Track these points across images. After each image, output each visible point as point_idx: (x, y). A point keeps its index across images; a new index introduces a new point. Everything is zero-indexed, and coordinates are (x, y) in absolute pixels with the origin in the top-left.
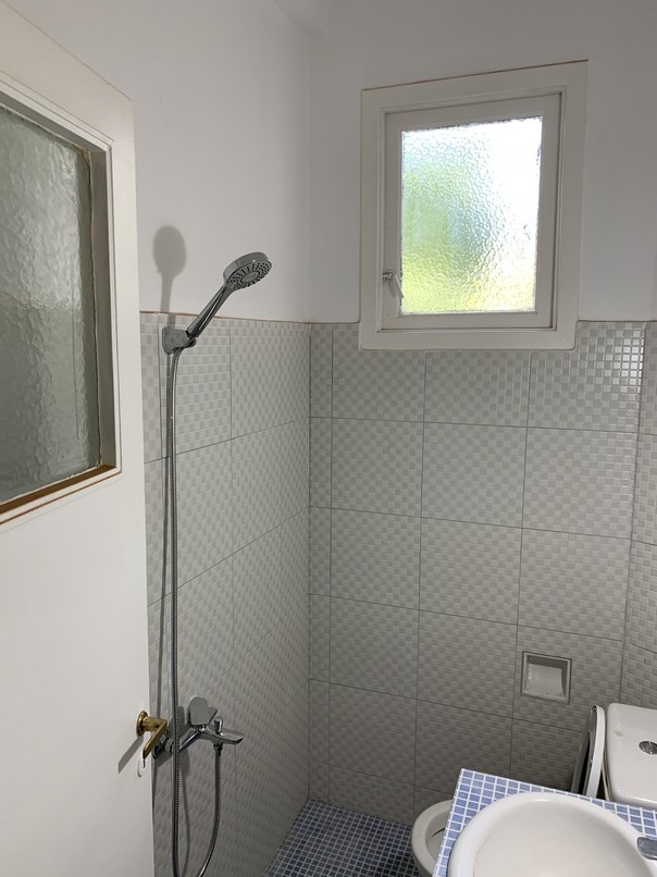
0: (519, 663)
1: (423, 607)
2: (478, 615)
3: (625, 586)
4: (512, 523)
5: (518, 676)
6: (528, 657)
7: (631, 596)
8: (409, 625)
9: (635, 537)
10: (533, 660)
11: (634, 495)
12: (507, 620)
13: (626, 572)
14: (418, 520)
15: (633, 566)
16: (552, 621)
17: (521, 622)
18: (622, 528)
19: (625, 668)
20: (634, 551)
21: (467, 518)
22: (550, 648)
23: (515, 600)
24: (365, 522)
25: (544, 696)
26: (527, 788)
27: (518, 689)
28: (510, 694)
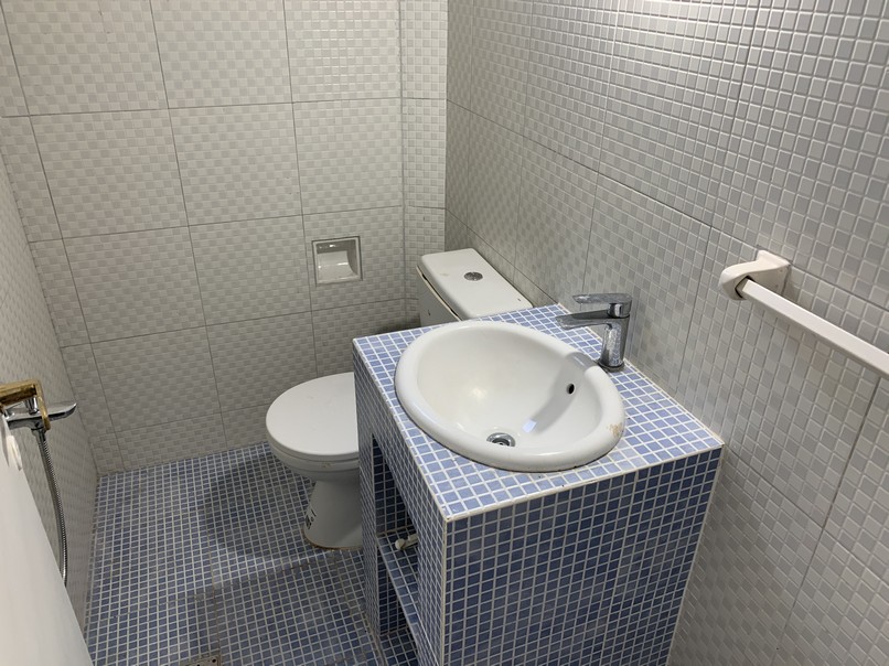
0: (310, 254)
1: (192, 221)
2: (259, 215)
3: (399, 149)
4: (280, 98)
5: (311, 268)
6: (317, 245)
7: (406, 158)
8: (179, 247)
9: (405, 94)
10: (324, 248)
11: (401, 47)
12: (291, 212)
13: (399, 134)
14: (165, 112)
15: (406, 127)
16: (337, 201)
17: (306, 210)
18: (392, 86)
19: (407, 230)
20: (405, 110)
21: (228, 101)
22: (338, 230)
23: (296, 188)
24: (89, 127)
25: (339, 280)
26: (419, 332)
27: (312, 281)
28: (306, 288)
